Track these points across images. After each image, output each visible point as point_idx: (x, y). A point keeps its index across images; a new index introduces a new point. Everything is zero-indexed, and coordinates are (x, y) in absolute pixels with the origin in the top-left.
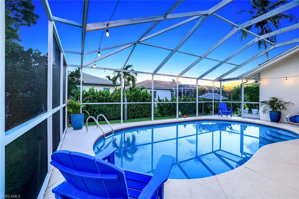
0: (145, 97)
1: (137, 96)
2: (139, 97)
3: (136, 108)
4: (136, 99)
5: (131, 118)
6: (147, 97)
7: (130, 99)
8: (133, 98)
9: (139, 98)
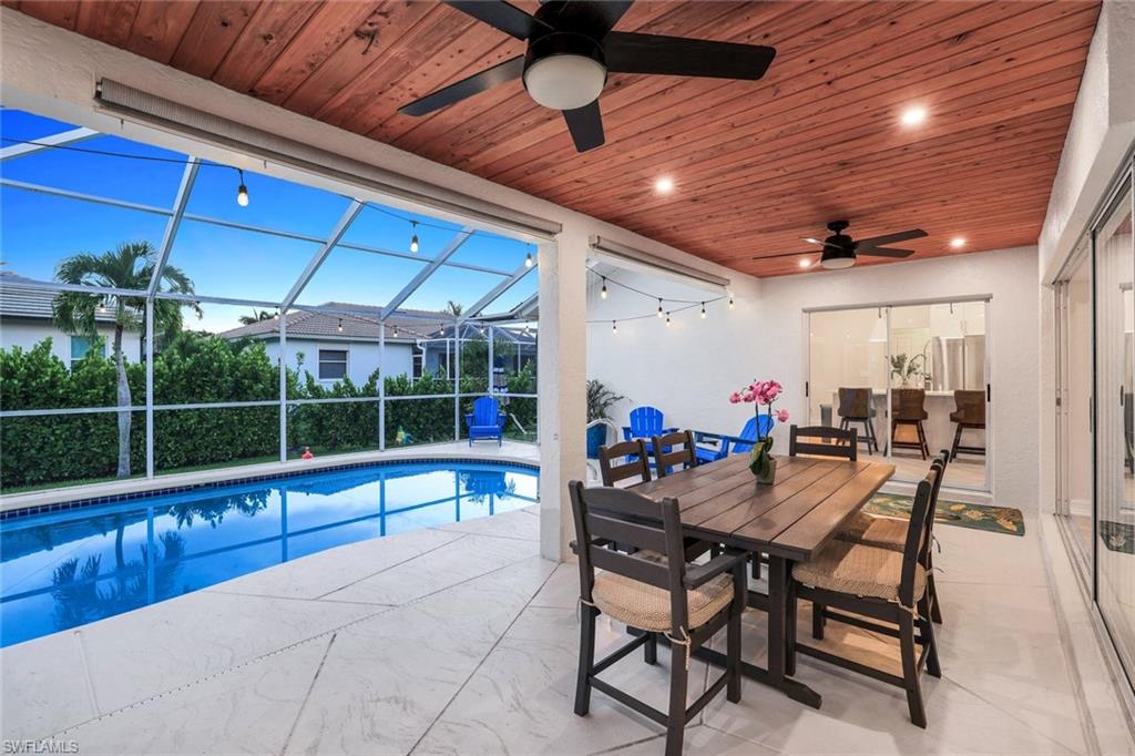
0: (245, 377)
1: (206, 375)
2: (213, 377)
3: (199, 422)
4: (199, 386)
5: (176, 467)
6: (256, 378)
7: (168, 388)
8: (184, 382)
9: (215, 384)
